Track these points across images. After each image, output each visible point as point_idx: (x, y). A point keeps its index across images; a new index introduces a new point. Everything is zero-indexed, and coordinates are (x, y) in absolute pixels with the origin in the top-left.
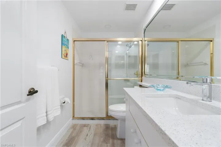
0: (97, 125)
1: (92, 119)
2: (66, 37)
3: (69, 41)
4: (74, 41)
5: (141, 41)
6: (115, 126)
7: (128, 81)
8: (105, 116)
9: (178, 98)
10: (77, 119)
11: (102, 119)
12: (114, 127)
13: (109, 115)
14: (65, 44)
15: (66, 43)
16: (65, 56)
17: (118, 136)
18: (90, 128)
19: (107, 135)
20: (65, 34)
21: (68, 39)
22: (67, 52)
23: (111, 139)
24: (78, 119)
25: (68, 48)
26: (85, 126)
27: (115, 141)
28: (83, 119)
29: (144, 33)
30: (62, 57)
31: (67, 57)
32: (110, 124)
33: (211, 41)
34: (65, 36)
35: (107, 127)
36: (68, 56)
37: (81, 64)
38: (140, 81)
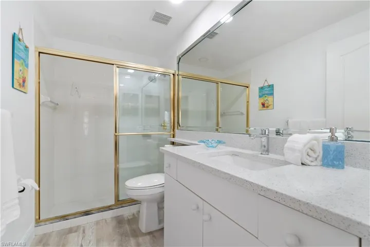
0: (97, 223)
1: (87, 213)
2: (23, 41)
3: (28, 51)
4: (40, 53)
5: (173, 74)
6: (134, 214)
7: (148, 136)
8: (112, 202)
9: (235, 155)
10: (47, 223)
11: (109, 208)
12: (131, 217)
13: (120, 199)
14: (21, 56)
15: (22, 54)
16: (20, 85)
17: (144, 231)
18: (84, 232)
19: (124, 235)
20: (21, 33)
21: (28, 46)
22: (25, 76)
23: (131, 239)
24: (51, 221)
25: (27, 67)
26: (70, 231)
27: (141, 239)
28: (64, 218)
29: (178, 63)
30: (13, 87)
31: (23, 86)
32: (122, 215)
33: (248, 87)
34: (21, 37)
35: (120, 221)
36: (25, 84)
37: (53, 105)
38: (172, 136)
